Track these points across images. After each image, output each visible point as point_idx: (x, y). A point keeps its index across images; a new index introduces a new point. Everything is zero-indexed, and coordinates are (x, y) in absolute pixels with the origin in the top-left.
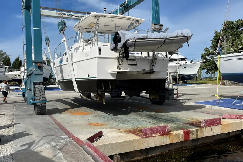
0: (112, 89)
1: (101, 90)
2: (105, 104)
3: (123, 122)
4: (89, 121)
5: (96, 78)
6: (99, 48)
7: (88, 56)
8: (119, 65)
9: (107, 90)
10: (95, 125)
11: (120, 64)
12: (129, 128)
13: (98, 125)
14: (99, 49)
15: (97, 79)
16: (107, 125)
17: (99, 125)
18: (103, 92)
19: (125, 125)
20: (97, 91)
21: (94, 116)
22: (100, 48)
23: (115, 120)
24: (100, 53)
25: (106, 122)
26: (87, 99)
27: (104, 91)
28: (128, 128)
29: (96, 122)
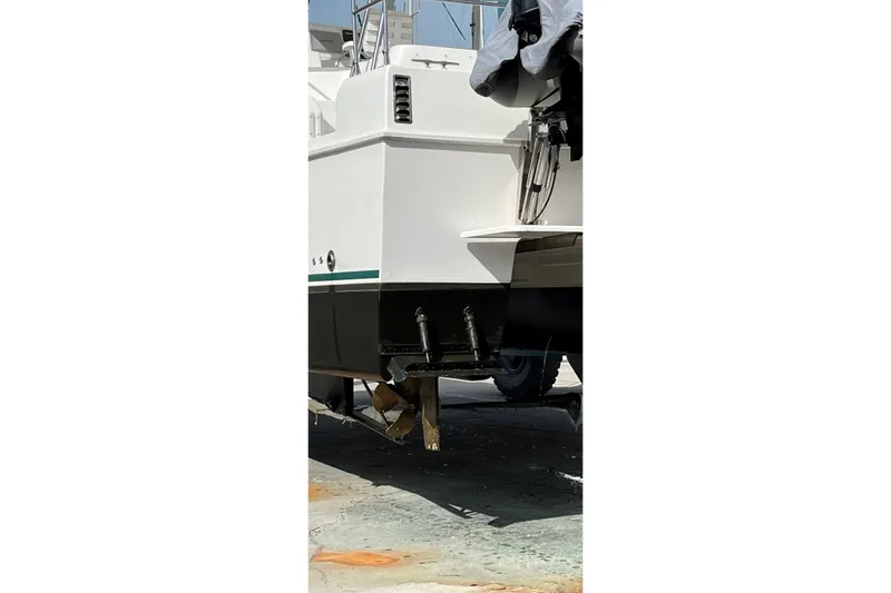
0: (484, 349)
1: (412, 360)
2: (435, 447)
3: (521, 544)
4: (318, 538)
5: (375, 274)
6: (398, 78)
7: (327, 129)
8: (530, 189)
9: (447, 360)
10: (350, 564)
11: (536, 188)
12: (558, 578)
13: (372, 561)
14: (398, 88)
15: (385, 285)
16: (424, 559)
17: (380, 564)
18: (422, 373)
19: (537, 561)
20: (386, 360)
21: (349, 510)
22: (406, 79)
23: (474, 529)
24: (404, 114)
25: (422, 546)
26: (330, 413)
27: (428, 367)
28: (550, 577)
29: (360, 547)
